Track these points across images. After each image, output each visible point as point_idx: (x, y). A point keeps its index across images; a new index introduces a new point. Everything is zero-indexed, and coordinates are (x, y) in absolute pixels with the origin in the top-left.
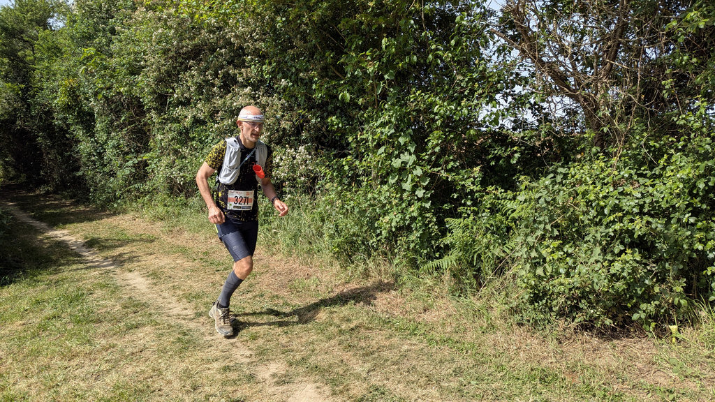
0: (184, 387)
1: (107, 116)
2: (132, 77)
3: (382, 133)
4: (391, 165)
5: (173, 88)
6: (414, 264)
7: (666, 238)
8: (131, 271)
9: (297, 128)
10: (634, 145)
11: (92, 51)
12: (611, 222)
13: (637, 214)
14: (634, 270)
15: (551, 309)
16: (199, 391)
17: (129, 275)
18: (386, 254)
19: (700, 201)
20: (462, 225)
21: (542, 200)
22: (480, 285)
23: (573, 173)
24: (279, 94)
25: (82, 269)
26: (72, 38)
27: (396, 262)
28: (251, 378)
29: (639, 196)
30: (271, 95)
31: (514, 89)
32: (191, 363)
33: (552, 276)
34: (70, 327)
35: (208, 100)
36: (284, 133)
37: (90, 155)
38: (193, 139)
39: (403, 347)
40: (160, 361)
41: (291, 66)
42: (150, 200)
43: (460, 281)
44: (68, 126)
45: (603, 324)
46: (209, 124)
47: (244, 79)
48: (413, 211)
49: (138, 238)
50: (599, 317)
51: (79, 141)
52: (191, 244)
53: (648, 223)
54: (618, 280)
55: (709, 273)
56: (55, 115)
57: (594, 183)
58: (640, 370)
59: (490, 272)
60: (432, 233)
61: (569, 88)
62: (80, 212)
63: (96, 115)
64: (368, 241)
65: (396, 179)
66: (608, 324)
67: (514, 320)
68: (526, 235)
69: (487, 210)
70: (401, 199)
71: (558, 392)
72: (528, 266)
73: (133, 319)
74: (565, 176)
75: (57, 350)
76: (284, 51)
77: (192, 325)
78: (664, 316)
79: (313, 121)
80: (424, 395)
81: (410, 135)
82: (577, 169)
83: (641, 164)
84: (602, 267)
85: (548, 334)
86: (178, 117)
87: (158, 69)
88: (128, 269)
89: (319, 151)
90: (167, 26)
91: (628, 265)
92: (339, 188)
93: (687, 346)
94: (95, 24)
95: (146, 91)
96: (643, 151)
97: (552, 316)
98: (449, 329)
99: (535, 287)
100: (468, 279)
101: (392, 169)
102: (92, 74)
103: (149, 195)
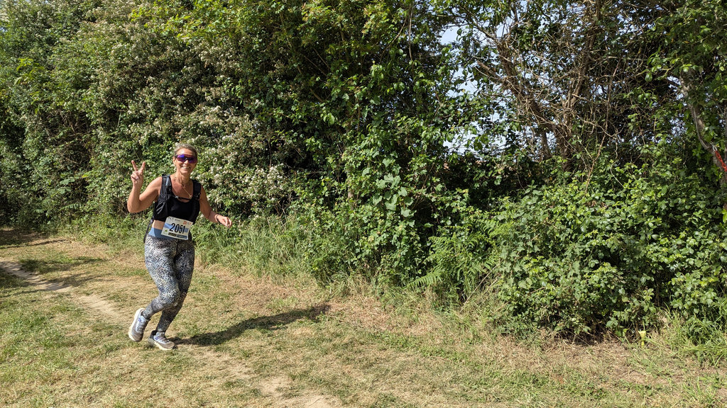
0: (191, 404)
1: (40, 131)
2: (79, 91)
3: (366, 155)
4: (374, 186)
5: (127, 105)
7: (637, 252)
8: (88, 294)
10: (601, 171)
12: (585, 239)
13: (609, 232)
15: (533, 319)
17: (84, 298)
20: (446, 242)
21: (524, 219)
22: (462, 300)
23: (548, 195)
25: (28, 292)
29: (608, 216)
31: (489, 117)
32: (190, 381)
36: (252, 154)
37: (14, 172)
39: (399, 359)
42: (88, 221)
43: (442, 297)
45: (582, 332)
46: (166, 142)
47: (212, 98)
50: (578, 325)
51: (2, 157)
53: (620, 239)
55: (673, 284)
60: (415, 251)
63: (27, 130)
64: (346, 260)
65: (380, 199)
66: (586, 330)
67: (498, 331)
68: (510, 252)
70: (384, 218)
72: (512, 280)
74: (540, 198)
76: (260, 72)
78: (634, 323)
79: (290, 141)
81: (395, 158)
82: (551, 192)
83: (608, 187)
84: (582, 279)
85: (531, 343)
86: (130, 135)
87: (111, 84)
88: (84, 292)
89: (292, 171)
90: (127, 40)
91: (605, 277)
92: (319, 208)
93: (655, 348)
94: (30, 33)
95: (94, 105)
96: (610, 176)
97: (534, 326)
98: (439, 342)
99: (519, 299)
100: (450, 294)
101: (376, 190)
102: (26, 86)
103: (87, 216)
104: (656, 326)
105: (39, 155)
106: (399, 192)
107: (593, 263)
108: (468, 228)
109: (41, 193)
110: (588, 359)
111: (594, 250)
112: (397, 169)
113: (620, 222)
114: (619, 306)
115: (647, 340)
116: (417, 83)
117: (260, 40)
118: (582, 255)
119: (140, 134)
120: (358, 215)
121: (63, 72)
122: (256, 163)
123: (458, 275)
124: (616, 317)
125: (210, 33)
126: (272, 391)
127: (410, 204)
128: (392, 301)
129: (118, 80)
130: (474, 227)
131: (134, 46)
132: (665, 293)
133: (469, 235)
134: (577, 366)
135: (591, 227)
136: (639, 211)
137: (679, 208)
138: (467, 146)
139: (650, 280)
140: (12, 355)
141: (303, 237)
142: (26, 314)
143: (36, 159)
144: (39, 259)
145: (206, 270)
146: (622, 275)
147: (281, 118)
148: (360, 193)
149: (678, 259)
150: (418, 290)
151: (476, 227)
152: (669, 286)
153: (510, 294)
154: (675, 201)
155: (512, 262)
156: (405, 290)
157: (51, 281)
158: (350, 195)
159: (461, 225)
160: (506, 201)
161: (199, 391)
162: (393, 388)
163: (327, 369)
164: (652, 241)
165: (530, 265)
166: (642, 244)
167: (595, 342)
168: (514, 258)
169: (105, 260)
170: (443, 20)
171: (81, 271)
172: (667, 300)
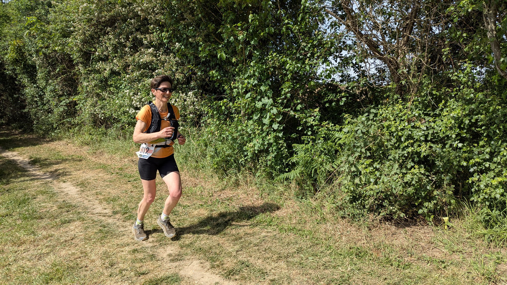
0: (104, 264)
1: (46, 68)
2: (64, 39)
3: (248, 83)
4: (255, 107)
5: (95, 48)
6: (270, 176)
7: (442, 158)
8: (65, 182)
9: (187, 78)
10: (423, 94)
11: (34, 19)
12: (405, 146)
13: (423, 141)
14: (420, 180)
15: (364, 207)
16: (115, 267)
17: (63, 185)
18: (251, 169)
19: (466, 133)
20: (304, 148)
21: (360, 131)
22: (316, 190)
23: (381, 112)
24: (174, 53)
25: (27, 180)
26: (19, 9)
27: (258, 174)
28: (153, 257)
29: (425, 129)
30: (168, 54)
31: (341, 53)
32: (109, 247)
33: (365, 184)
34: (18, 222)
35: (121, 57)
36: (178, 82)
37: (33, 96)
38: (111, 85)
39: (262, 234)
40: (86, 246)
41: (183, 34)
42: (79, 130)
43: (302, 188)
44: (16, 75)
45: (399, 217)
46: (122, 75)
47: (148, 42)
48: (270, 139)
49: (70, 158)
50: (396, 212)
51: (25, 86)
52: (110, 162)
53: (431, 147)
54: (410, 186)
55: (470, 182)
56: (6, 67)
57: (395, 120)
58: (423, 247)
59: (323, 181)
60: (283, 154)
61: (379, 53)
62: (26, 139)
63: (37, 67)
64: (238, 160)
65: (259, 116)
66: (402, 216)
67: (339, 215)
68: (348, 156)
69: (321, 139)
70: (262, 130)
71: (367, 263)
72: (349, 177)
73: (66, 216)
74: (376, 115)
75: (9, 239)
76: (177, 22)
77: (110, 221)
78: (440, 211)
79: (199, 73)
80: (276, 267)
81: (269, 85)
82: (384, 110)
83: (427, 107)
85: (362, 224)
87: (84, 34)
88: (63, 180)
89: (203, 95)
91: (416, 176)
92: (217, 122)
93: (454, 231)
95: (75, 49)
96: (428, 98)
97: (365, 211)
98: (294, 222)
99: (354, 192)
100: (308, 186)
101: (256, 109)
102: (34, 37)
103: (78, 127)
105: (46, 85)
106: (272, 111)
107: (410, 165)
111: (412, 155)
112: (270, 94)
115: (449, 224)
116: (284, 28)
119: (105, 69)
127: (279, 120)
128: (267, 191)
135: (409, 137)
137: (479, 123)
143: (45, 88)
149: (477, 162)
152: (467, 184)
156: (276, 183)
163: (207, 241)
167: (411, 224)
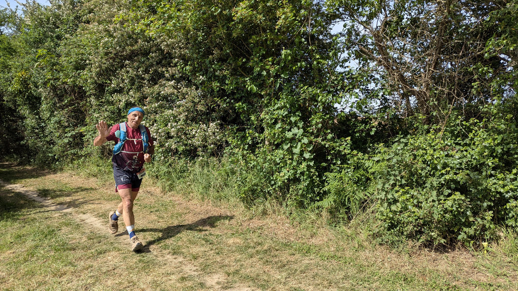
2: (78, 72)
3: (279, 114)
4: (285, 136)
5: (111, 81)
6: (301, 205)
10: (452, 124)
12: (441, 174)
13: (459, 169)
14: (460, 206)
18: (278, 198)
20: (337, 177)
22: (349, 219)
23: (412, 142)
27: (289, 203)
28: (203, 285)
32: (155, 276)
35: (139, 88)
36: (197, 114)
38: (124, 117)
41: (209, 67)
42: (84, 162)
43: (335, 216)
44: (16, 106)
45: (440, 243)
47: (170, 75)
48: (304, 168)
50: (436, 238)
51: (25, 118)
53: (468, 175)
55: (508, 208)
58: (467, 272)
63: (42, 99)
64: (265, 190)
65: (289, 146)
66: (443, 242)
67: (376, 242)
70: (292, 159)
71: (417, 288)
72: (386, 205)
73: (100, 247)
74: (406, 144)
78: (479, 236)
79: (225, 105)
81: (299, 116)
82: (414, 140)
83: (457, 136)
84: (439, 204)
85: (402, 251)
86: (113, 101)
87: (100, 66)
88: (82, 212)
89: (225, 126)
90: (111, 36)
91: (456, 202)
92: (245, 152)
93: (494, 256)
94: (45, 32)
95: (89, 81)
96: (459, 128)
97: (403, 238)
98: (333, 249)
99: (392, 219)
100: (341, 214)
101: (286, 139)
102: (42, 69)
103: (83, 158)
104: (496, 239)
105: (50, 116)
106: (303, 141)
107: (446, 192)
108: (354, 166)
109: (51, 143)
110: (444, 263)
111: (448, 183)
112: (301, 124)
113: (466, 162)
114: (467, 224)
115: (488, 249)
116: (315, 63)
117: (203, 34)
118: (439, 186)
119: (120, 101)
120: (273, 157)
121: (67, 59)
122: (200, 121)
123: (347, 201)
124: (465, 232)
125: (169, 30)
126: (214, 284)
127: (309, 149)
128: (298, 219)
129: (105, 63)
130: (358, 165)
131: (116, 40)
132: (501, 215)
133: (354, 171)
134: (436, 268)
135: (445, 166)
136: (481, 154)
137: (511, 152)
138: (352, 107)
139: (490, 205)
140: (33, 256)
141: (233, 173)
142: (42, 227)
143: (49, 119)
144: (51, 188)
145: (165, 196)
146: (469, 201)
147: (218, 89)
148: (274, 141)
149: (511, 189)
150: (317, 211)
151: (359, 165)
152: (504, 209)
153: (385, 214)
154: (508, 146)
155: (387, 192)
156: (308, 211)
157: (59, 204)
158: (267, 143)
159: (348, 164)
160: (381, 147)
161: (162, 283)
162: (301, 283)
163: (252, 269)
164: (491, 176)
165: (400, 193)
166: (484, 179)
167: (450, 250)
168: (387, 188)
169: (96, 189)
170: (333, 17)
171: (79, 197)
172: (503, 219)
